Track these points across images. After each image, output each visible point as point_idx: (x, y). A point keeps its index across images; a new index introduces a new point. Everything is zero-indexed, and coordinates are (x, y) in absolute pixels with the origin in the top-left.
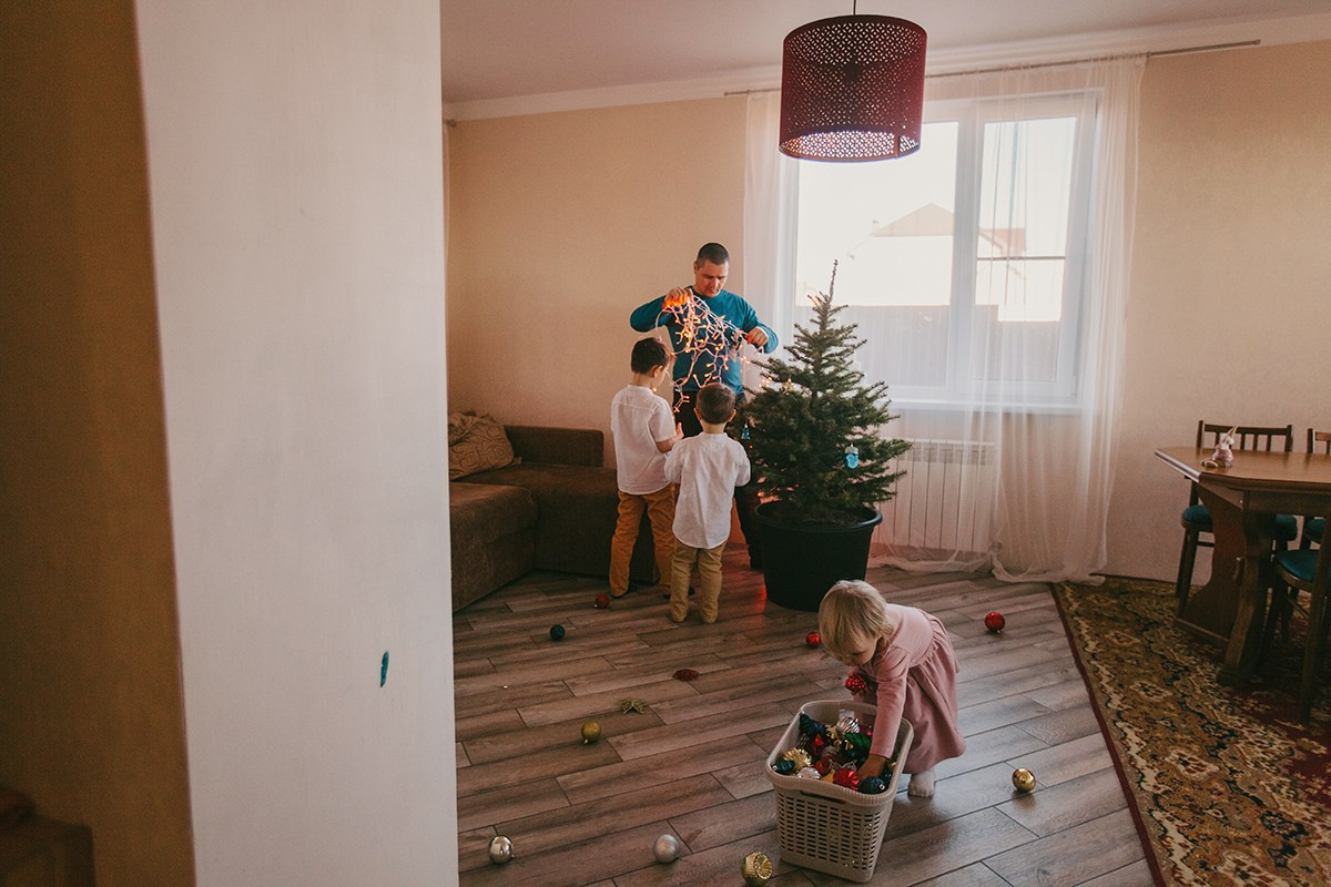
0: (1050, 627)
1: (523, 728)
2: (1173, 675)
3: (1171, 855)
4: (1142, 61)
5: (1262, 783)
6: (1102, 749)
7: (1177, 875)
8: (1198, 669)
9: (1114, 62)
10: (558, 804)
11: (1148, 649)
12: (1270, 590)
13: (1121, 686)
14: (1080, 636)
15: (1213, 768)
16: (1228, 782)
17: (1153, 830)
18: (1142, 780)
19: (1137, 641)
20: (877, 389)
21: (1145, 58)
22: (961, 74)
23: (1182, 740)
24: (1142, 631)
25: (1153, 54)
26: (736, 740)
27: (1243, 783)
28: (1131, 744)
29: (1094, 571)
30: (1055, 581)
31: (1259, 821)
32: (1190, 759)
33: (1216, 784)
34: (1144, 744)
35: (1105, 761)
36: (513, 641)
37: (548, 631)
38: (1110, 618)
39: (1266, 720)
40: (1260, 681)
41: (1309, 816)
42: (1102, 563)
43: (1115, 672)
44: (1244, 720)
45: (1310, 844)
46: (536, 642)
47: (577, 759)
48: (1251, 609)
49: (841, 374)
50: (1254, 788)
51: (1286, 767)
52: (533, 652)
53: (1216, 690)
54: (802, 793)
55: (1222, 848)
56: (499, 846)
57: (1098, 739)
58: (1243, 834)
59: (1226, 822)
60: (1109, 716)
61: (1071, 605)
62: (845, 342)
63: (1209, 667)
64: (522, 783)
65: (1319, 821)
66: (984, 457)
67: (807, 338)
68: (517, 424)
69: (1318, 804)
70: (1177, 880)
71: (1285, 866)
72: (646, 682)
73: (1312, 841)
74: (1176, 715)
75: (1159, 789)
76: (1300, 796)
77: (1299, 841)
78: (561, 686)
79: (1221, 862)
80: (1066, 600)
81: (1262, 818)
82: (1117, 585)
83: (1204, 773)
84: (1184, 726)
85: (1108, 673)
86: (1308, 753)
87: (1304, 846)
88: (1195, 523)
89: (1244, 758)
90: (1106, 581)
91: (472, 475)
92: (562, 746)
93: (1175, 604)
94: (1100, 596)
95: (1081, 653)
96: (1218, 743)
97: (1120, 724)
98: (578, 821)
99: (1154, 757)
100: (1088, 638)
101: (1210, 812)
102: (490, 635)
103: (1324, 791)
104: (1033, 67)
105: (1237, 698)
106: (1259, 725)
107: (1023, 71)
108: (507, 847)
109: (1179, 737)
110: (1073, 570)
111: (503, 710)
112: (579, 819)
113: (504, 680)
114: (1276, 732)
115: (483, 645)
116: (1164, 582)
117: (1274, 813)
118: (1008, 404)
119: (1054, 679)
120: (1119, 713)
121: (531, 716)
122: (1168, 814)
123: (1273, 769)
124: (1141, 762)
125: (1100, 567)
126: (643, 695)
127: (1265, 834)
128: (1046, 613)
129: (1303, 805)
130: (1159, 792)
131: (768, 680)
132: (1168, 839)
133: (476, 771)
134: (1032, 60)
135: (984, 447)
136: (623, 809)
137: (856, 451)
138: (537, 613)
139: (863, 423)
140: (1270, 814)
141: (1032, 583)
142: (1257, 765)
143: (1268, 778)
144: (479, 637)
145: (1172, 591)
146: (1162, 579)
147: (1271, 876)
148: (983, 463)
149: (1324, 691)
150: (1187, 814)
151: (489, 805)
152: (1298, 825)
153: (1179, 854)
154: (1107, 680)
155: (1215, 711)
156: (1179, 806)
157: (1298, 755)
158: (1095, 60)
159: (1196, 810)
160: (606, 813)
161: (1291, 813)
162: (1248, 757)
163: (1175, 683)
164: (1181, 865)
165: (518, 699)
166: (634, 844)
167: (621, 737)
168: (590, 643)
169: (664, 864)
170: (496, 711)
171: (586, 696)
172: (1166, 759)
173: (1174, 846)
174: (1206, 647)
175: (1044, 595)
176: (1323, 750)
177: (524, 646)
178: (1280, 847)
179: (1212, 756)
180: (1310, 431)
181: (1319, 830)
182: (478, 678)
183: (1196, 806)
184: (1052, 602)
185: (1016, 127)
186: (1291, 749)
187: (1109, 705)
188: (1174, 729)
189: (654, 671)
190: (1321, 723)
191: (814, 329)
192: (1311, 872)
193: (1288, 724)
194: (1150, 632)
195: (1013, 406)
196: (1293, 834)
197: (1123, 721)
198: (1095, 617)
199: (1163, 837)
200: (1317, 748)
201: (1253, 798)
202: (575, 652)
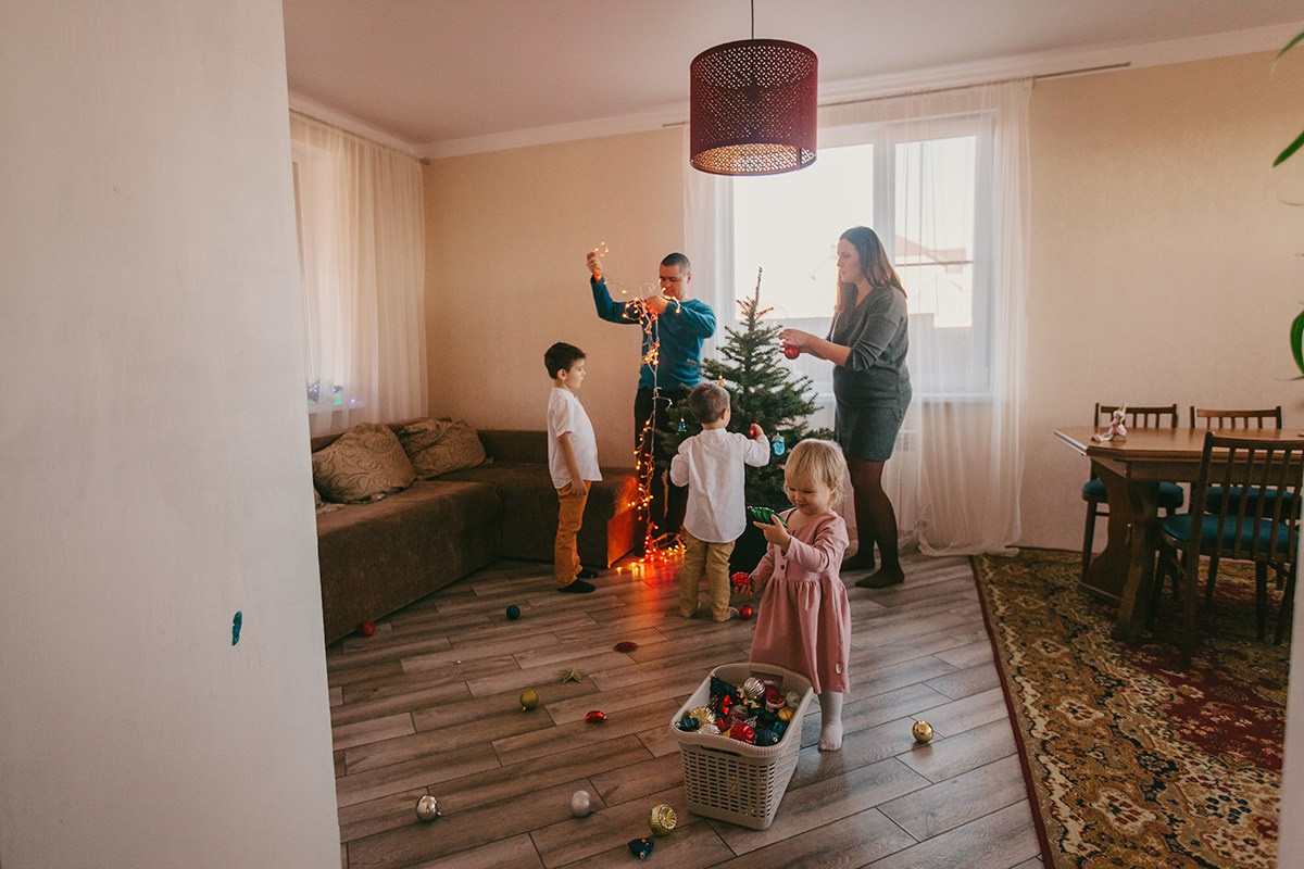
0: (966, 595)
1: (471, 698)
2: (1072, 632)
3: (1051, 794)
4: (1029, 84)
5: (1142, 726)
6: (1001, 701)
7: (1055, 813)
8: (1096, 627)
9: (1005, 85)
10: (490, 766)
11: (1052, 611)
12: (1157, 553)
13: (1023, 644)
14: (992, 601)
15: (1099, 714)
16: (1111, 727)
17: (1037, 773)
18: (1032, 728)
19: (1044, 604)
20: (803, 383)
21: (1031, 81)
22: (870, 100)
23: (1073, 691)
24: (1049, 595)
25: (1039, 77)
26: (663, 704)
27: (1124, 727)
28: (1026, 696)
29: (1008, 543)
30: (974, 554)
31: (1135, 761)
32: (1079, 707)
33: (1100, 729)
34: (1039, 695)
35: (1003, 712)
36: (473, 622)
37: (504, 612)
38: (1020, 585)
39: (1151, 670)
40: (1150, 635)
41: (1180, 754)
42: (1017, 537)
43: (1019, 631)
44: (1132, 671)
45: (1180, 779)
46: (493, 622)
47: (515, 726)
48: (1140, 570)
49: (770, 371)
50: (1133, 730)
51: (1165, 711)
52: (490, 631)
53: (1109, 645)
54: (702, 747)
55: (1099, 786)
56: (425, 804)
57: (998, 693)
58: (1119, 773)
59: (1105, 763)
60: (1009, 671)
61: (987, 574)
62: (772, 341)
63: (1106, 625)
64: (459, 748)
65: (1190, 758)
66: (906, 443)
67: (737, 338)
68: (490, 428)
69: (1190, 743)
70: (1055, 817)
71: (1154, 800)
72: (588, 654)
73: (1181, 776)
74: (1070, 669)
75: (1047, 735)
76: (1175, 737)
77: (1168, 776)
78: (510, 660)
79: (1096, 799)
80: (983, 570)
81: (1138, 758)
82: (1031, 556)
83: (1090, 720)
84: (1077, 678)
85: (1013, 633)
86: (1187, 698)
87: (1173, 781)
88: (1093, 496)
89: (1128, 705)
90: (1020, 553)
91: (444, 474)
92: (503, 713)
93: (1079, 571)
94: (1014, 566)
95: (991, 617)
96: (1107, 691)
97: (1019, 679)
98: (506, 780)
99: (1046, 707)
100: (999, 603)
101: (1092, 754)
102: (452, 617)
103: (1197, 731)
104: (934, 91)
105: (1128, 651)
106: (1145, 675)
107: (926, 96)
108: (433, 806)
109: (1071, 688)
110: (993, 543)
111: (451, 682)
112: (507, 778)
113: (458, 656)
114: (1159, 680)
115: (444, 625)
116: (1073, 552)
117: (1150, 753)
118: (926, 395)
119: (965, 640)
120: (1019, 669)
121: (478, 687)
122: (1053, 758)
123: (1153, 714)
124: (1034, 712)
125: (1016, 540)
126: (584, 667)
127: (1140, 772)
128: (962, 583)
129: (1177, 745)
130: (1047, 738)
131: (700, 650)
132: (1051, 780)
133: (419, 738)
134: (933, 86)
135: (906, 435)
136: (549, 769)
137: (782, 439)
138: (498, 596)
139: (790, 414)
140: (1146, 754)
141: (954, 556)
142: (1138, 710)
143: (1148, 722)
144: (441, 619)
145: (1080, 560)
146: (1072, 549)
147: (1140, 810)
148: (906, 449)
149: (1207, 642)
150: (1070, 758)
151: (425, 769)
152: (1171, 763)
153: (1059, 792)
154: (1012, 639)
155: (1107, 664)
156: (1064, 750)
157: (1178, 700)
158: (988, 84)
159: (1079, 753)
160: (533, 773)
161: (1165, 753)
162: (1131, 703)
163: (1073, 640)
164: (1059, 804)
165: (470, 672)
166: (553, 800)
167: (558, 704)
168: (543, 621)
169: (580, 817)
170: (446, 684)
171: (532, 668)
172: (1058, 709)
173: (1056, 787)
174: (1105, 608)
175: (965, 566)
176: (1200, 694)
177: (482, 626)
178: (1152, 783)
179: (1099, 704)
180: (1192, 409)
181: (1189, 766)
182: (435, 655)
183: (1080, 750)
184: (970, 573)
185: (922, 146)
186: (1171, 695)
187: (1011, 662)
188: (1068, 680)
189: (597, 644)
190: (1200, 670)
191: (743, 331)
192: (1177, 804)
193: (1171, 673)
194: (1056, 596)
195: (931, 396)
196: (1165, 770)
197: (1022, 675)
198: (1008, 585)
199: (1046, 779)
200: (1196, 693)
201: (1133, 740)
202: (528, 630)
